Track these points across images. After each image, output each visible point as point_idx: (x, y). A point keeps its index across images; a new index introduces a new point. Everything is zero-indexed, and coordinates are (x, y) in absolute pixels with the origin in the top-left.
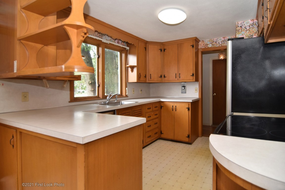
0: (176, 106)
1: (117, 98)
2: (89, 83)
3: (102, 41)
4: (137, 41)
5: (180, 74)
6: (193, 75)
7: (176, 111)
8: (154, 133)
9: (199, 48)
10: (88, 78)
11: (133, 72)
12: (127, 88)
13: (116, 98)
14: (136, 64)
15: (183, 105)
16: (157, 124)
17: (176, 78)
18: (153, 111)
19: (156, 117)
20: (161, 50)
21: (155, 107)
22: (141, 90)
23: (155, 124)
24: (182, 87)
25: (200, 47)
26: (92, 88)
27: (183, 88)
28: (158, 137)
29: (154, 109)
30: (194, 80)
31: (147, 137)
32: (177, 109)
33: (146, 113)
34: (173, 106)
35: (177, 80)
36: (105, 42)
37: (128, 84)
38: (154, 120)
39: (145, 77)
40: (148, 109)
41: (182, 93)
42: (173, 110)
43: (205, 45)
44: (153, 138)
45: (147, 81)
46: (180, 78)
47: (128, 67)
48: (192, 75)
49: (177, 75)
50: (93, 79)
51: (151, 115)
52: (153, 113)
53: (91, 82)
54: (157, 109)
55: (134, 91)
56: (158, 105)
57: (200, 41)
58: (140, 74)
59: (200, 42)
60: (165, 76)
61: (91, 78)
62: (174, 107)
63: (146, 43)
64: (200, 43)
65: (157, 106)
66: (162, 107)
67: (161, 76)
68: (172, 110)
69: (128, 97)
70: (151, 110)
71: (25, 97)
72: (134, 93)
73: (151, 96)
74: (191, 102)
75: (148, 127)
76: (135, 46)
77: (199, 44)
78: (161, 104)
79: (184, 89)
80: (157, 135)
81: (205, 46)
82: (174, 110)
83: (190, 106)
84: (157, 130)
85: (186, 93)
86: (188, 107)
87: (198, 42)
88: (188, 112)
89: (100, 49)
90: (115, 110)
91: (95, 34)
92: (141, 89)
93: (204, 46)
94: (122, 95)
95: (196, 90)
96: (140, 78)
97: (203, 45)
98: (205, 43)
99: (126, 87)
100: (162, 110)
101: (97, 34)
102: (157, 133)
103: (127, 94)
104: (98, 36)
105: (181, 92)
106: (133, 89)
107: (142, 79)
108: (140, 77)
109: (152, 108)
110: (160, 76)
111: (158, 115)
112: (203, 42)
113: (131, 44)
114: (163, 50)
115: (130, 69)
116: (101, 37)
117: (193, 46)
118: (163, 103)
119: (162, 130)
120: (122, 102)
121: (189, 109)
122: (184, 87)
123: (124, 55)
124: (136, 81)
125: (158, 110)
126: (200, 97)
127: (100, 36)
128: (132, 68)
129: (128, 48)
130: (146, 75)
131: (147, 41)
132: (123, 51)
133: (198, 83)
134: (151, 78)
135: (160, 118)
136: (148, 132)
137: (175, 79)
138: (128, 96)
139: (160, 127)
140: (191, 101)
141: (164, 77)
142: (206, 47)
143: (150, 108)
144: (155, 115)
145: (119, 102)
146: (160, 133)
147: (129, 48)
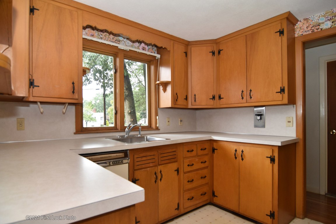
0: (242, 151)
1: (141, 130)
2: (128, 113)
3: (118, 47)
4: (172, 42)
5: (251, 91)
6: (282, 90)
7: (242, 159)
8: (201, 194)
9: (296, 35)
10: (128, 107)
11: (166, 92)
12: (157, 117)
13: (139, 131)
14: (169, 79)
15: (259, 150)
16: (206, 178)
17: (243, 98)
18: (197, 156)
19: (203, 165)
20: (213, 53)
21: (202, 149)
22: (181, 121)
23: (202, 178)
24: (256, 115)
25: (298, 33)
26: (131, 118)
27: (259, 118)
28: (207, 200)
29: (200, 153)
30: (286, 101)
31: (187, 198)
32: (244, 156)
33: (184, 158)
34: (236, 151)
35: (245, 102)
36: (122, 48)
37: (159, 111)
38: (200, 172)
39: (186, 99)
40: (188, 151)
41: (256, 126)
42: (236, 158)
43: (311, 26)
44: (197, 202)
45: (190, 106)
46: (251, 98)
47: (158, 84)
48: (280, 91)
49: (245, 93)
50: (132, 107)
51: (194, 163)
52: (197, 160)
53: (130, 112)
54: (205, 152)
55: (169, 122)
56: (207, 146)
57: (298, 21)
58: (177, 94)
59: (299, 23)
60: (222, 97)
61: (131, 107)
62: (239, 153)
63: (187, 45)
64: (299, 25)
65: (205, 147)
66: (215, 150)
67: (214, 98)
68: (234, 157)
69: (159, 130)
70: (194, 153)
71: (21, 124)
72: (168, 125)
73: (198, 130)
74: (279, 146)
75: (188, 181)
76: (168, 50)
77: (295, 27)
78: (213, 144)
79: (261, 119)
80: (206, 198)
81: (313, 28)
82: (238, 159)
83: (276, 155)
84: (205, 189)
85: (264, 126)
86: (271, 154)
87: (294, 25)
88: (271, 165)
89: (118, 60)
90: (128, 150)
91: (110, 39)
92: (181, 119)
93: (309, 29)
94: (151, 127)
95: (289, 122)
96: (177, 100)
97: (307, 27)
98: (311, 23)
99: (157, 115)
100: (215, 155)
101: (112, 39)
102: (205, 193)
103: (157, 126)
104: (114, 41)
105: (253, 125)
106: (168, 118)
107: (181, 102)
108: (176, 98)
109: (195, 150)
110: (212, 98)
111: (206, 163)
112: (305, 22)
113: (162, 47)
114: (216, 53)
115: (161, 88)
116: (119, 42)
117: (281, 32)
118: (216, 142)
119: (215, 190)
120: (148, 137)
121: (272, 160)
122: (261, 115)
123: (152, 68)
124: (170, 106)
125: (207, 155)
126: (301, 136)
127: (116, 42)
128: (165, 85)
129: (158, 56)
130: (186, 96)
131: (189, 42)
132: (152, 62)
133: (295, 107)
134: (195, 101)
135: (211, 167)
136: (189, 190)
137: (241, 101)
138: (159, 128)
139: (211, 184)
140: (279, 144)
141: (220, 98)
142: (316, 31)
143: (192, 151)
144: (202, 163)
145: (144, 137)
146: (212, 195)
147: (160, 55)
